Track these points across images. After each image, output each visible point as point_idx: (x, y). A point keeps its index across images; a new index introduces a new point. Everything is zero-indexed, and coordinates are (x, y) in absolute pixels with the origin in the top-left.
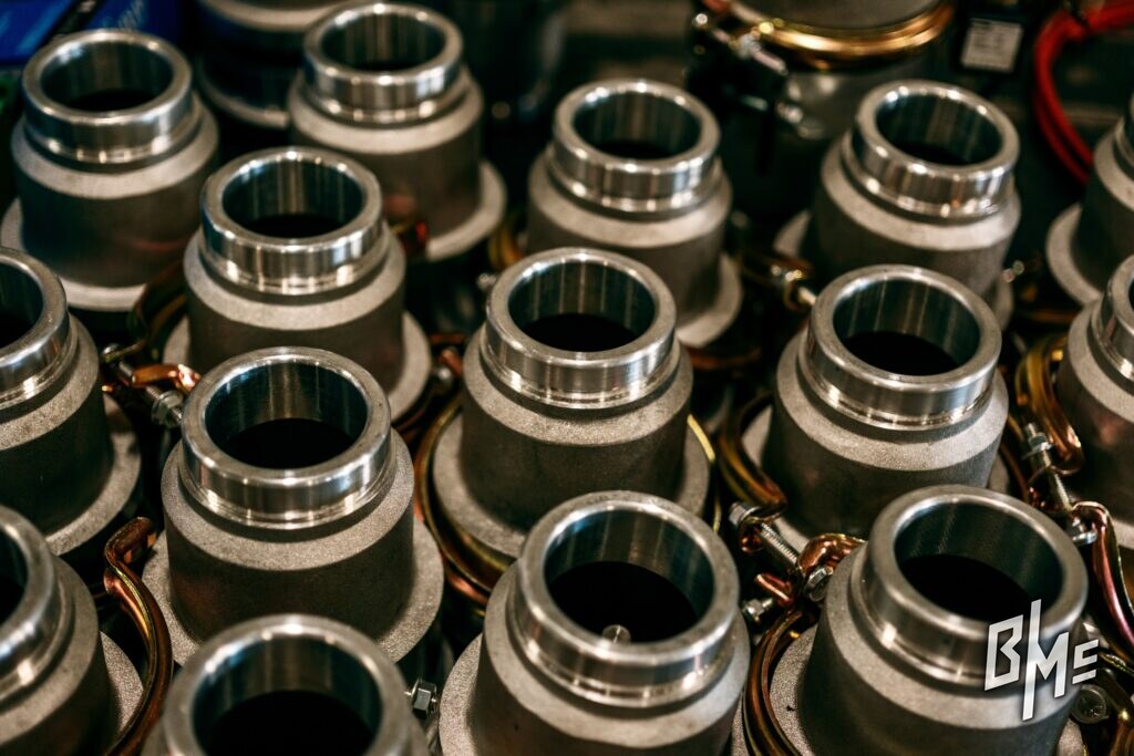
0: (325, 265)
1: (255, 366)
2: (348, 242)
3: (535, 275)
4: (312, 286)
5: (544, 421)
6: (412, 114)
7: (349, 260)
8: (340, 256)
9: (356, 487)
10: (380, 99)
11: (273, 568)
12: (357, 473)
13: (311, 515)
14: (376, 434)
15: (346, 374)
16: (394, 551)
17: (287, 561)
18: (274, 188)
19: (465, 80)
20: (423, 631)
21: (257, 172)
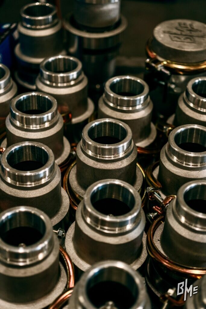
0: (42, 122)
1: (20, 146)
2: (47, 116)
3: (95, 125)
4: (38, 127)
5: (96, 163)
6: (68, 84)
7: (48, 121)
8: (45, 119)
9: (45, 177)
10: (59, 80)
11: (22, 197)
12: (45, 173)
13: (33, 183)
14: (50, 163)
15: (43, 148)
16: (55, 195)
17: (26, 195)
18: (29, 102)
19: (83, 76)
20: (63, 217)
21: (25, 98)
